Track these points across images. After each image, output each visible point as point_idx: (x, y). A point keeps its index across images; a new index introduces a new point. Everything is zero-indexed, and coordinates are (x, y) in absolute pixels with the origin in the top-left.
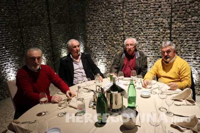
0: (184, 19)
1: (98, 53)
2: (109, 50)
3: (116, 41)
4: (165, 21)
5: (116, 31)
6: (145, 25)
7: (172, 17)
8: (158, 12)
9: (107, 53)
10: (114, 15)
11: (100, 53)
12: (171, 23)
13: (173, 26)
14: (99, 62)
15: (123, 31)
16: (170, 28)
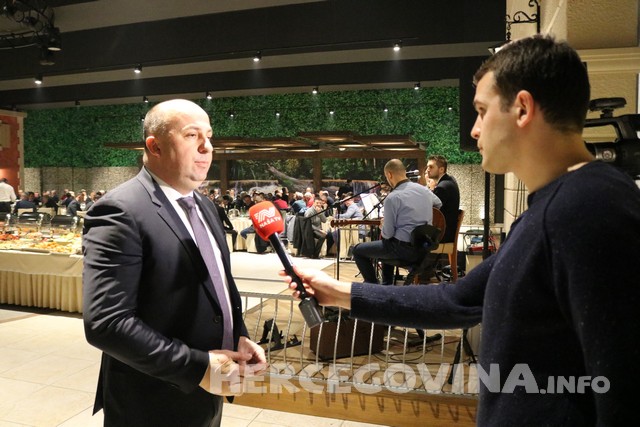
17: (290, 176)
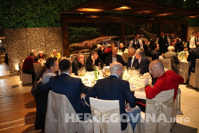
0: (49, 43)
1: (15, 60)
2: (21, 58)
3: (24, 53)
4: (44, 44)
5: (24, 49)
6: (36, 46)
7: (46, 43)
8: (41, 41)
9: (20, 60)
10: (22, 42)
11: (16, 60)
12: (46, 45)
13: (47, 46)
14: (16, 65)
15: (27, 49)
16: (46, 47)
17: (149, 32)
